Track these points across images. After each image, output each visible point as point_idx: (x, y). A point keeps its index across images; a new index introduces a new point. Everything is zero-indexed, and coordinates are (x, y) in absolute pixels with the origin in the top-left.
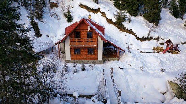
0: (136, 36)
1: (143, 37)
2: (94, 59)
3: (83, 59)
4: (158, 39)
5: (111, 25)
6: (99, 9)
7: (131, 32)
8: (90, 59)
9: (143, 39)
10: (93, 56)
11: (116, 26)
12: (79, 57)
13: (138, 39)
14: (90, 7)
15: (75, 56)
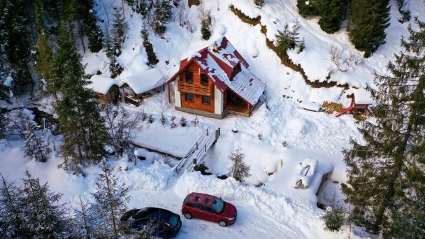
0: (305, 77)
1: (317, 81)
2: (209, 111)
3: (196, 109)
4: (346, 86)
5: (271, 50)
6: (259, 18)
7: (298, 68)
8: (205, 110)
9: (316, 84)
10: (208, 107)
11: (278, 54)
12: (191, 105)
13: (308, 82)
14: (245, 14)
15: (186, 103)
